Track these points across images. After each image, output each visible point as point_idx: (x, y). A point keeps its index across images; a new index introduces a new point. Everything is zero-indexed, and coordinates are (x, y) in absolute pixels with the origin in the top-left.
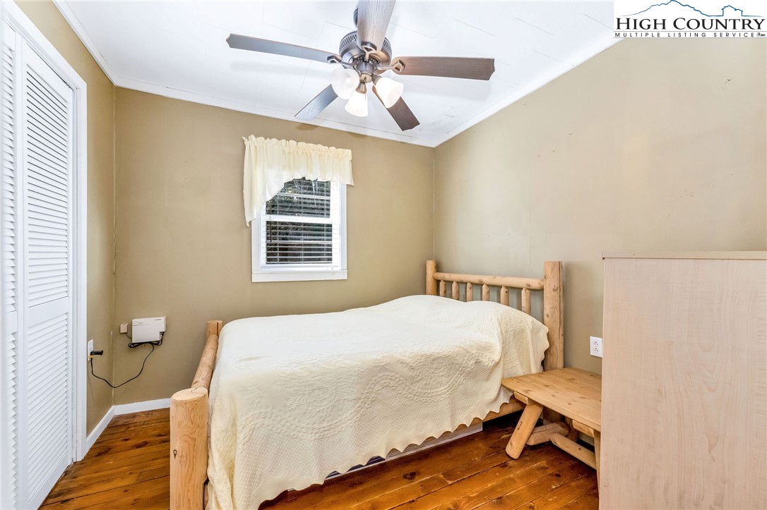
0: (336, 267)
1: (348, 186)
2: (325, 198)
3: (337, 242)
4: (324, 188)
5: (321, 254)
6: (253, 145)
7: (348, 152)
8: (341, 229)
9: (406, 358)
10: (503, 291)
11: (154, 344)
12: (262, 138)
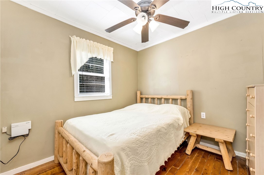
0: (107, 94)
1: (112, 62)
2: (102, 66)
3: (107, 84)
6: (75, 40)
7: (112, 49)
9: (163, 126)
10: (171, 100)
11: (25, 136)
12: (79, 38)
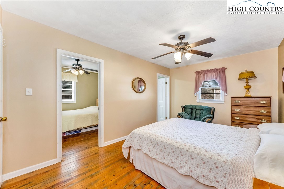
0: (73, 100)
1: (76, 82)
2: (70, 84)
4: (71, 83)
5: (70, 97)
8: (74, 91)
